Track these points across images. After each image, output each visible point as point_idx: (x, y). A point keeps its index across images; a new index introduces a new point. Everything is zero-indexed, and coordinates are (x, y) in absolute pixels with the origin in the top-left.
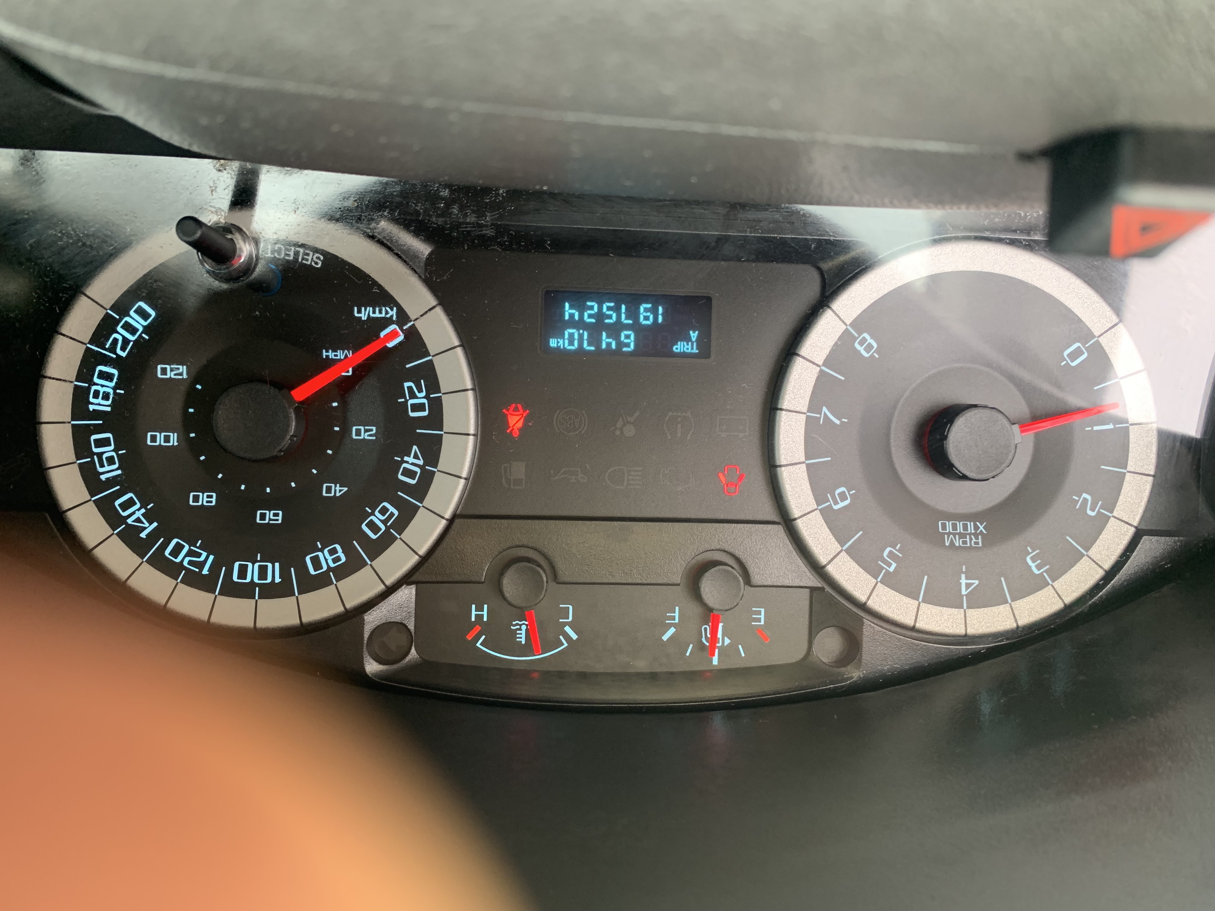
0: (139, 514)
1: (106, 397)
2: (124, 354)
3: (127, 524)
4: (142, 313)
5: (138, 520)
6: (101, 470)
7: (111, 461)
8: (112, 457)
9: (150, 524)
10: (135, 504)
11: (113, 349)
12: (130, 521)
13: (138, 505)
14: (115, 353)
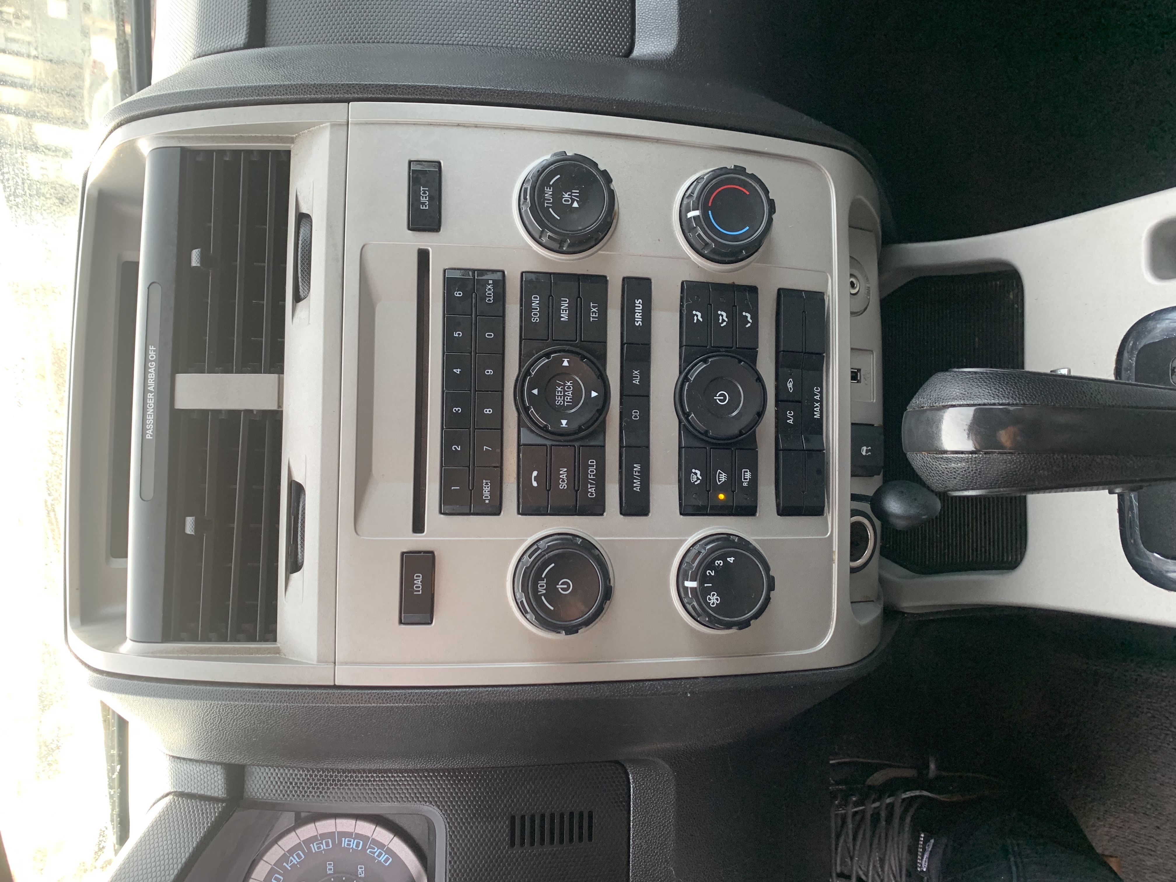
0: (294, 861)
1: (349, 845)
2: (368, 852)
3: (290, 857)
4: (386, 860)
5: (292, 861)
6: (315, 844)
7: (319, 848)
8: (321, 848)
9: (290, 867)
10: (299, 859)
11: (370, 847)
12: (291, 858)
13: (298, 860)
14: (368, 849)
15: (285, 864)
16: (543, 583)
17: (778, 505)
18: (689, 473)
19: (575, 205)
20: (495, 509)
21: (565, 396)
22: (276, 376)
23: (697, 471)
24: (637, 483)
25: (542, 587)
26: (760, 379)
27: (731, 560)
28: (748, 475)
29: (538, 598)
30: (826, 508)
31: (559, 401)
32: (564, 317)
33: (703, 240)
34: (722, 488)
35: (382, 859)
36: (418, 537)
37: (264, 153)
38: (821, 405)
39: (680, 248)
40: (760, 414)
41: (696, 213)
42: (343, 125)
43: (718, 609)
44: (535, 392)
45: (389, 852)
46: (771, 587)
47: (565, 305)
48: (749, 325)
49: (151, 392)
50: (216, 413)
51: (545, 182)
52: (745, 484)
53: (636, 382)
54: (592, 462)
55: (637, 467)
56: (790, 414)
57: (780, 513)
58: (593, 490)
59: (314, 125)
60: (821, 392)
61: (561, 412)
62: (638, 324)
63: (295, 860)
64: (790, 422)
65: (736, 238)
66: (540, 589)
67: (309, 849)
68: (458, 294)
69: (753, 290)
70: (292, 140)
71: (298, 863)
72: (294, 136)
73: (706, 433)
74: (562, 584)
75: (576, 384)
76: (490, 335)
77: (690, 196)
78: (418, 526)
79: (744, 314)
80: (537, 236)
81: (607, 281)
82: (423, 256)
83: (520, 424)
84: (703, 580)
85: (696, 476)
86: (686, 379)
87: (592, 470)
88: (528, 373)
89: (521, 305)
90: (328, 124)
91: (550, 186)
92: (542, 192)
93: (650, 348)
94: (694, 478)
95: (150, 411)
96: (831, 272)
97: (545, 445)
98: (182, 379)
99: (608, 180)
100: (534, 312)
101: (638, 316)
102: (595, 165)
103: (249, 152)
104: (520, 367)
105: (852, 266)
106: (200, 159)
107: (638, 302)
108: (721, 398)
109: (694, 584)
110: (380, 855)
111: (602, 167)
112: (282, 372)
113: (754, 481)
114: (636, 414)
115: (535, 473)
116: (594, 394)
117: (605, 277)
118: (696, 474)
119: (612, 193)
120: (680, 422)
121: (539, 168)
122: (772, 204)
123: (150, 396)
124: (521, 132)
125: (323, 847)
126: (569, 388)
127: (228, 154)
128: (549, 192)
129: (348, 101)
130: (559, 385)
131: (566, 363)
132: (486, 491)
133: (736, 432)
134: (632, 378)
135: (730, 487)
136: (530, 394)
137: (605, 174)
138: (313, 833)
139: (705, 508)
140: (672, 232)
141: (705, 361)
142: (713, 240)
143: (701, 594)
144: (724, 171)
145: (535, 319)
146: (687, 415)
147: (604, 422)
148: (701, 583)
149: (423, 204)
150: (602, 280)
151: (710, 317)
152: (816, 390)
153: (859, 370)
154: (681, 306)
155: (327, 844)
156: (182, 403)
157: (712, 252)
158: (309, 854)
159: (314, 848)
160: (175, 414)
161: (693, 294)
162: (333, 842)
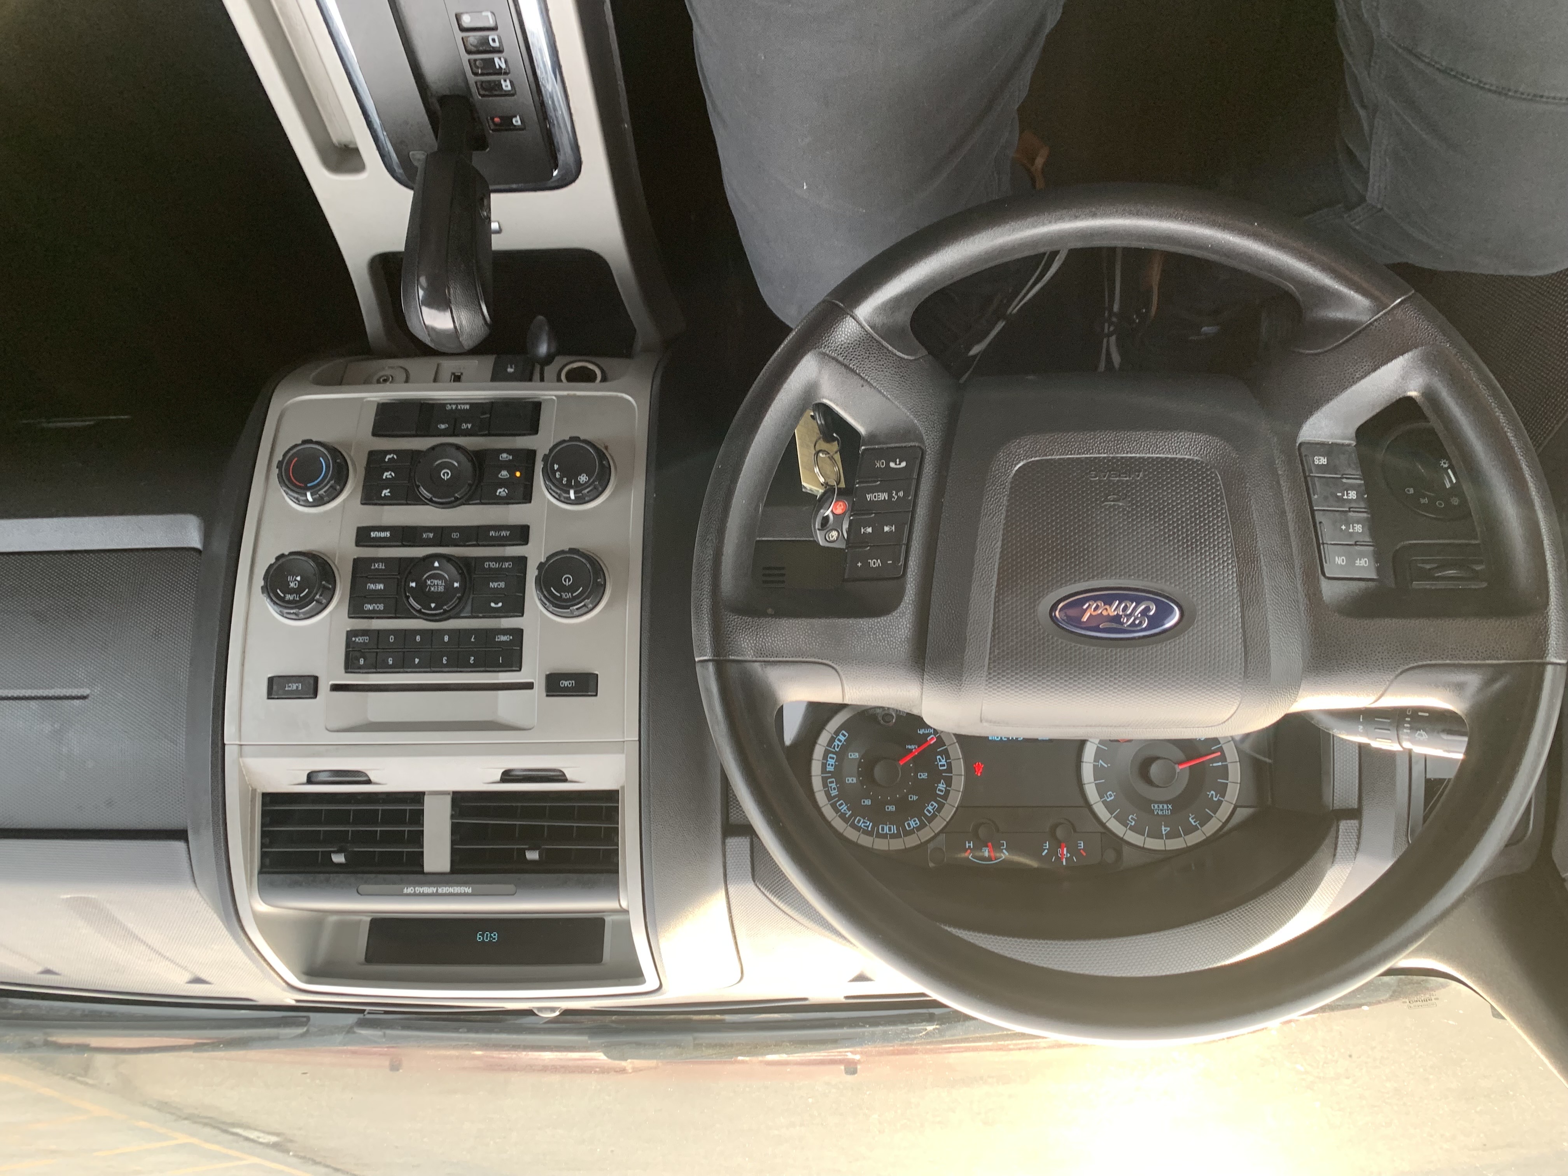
1: (832, 766)
2: (837, 750)
3: (841, 812)
4: (844, 735)
5: (845, 810)
7: (835, 789)
8: (835, 787)
9: (849, 812)
10: (844, 804)
11: (834, 748)
14: (835, 750)
15: (847, 816)
16: (563, 595)
17: (530, 434)
18: (500, 497)
19: (299, 578)
20: (518, 634)
21: (437, 585)
22: (426, 797)
23: (498, 491)
24: (503, 533)
25: (567, 595)
26: (433, 448)
27: (556, 467)
28: (504, 455)
29: (574, 598)
30: (536, 400)
31: (441, 589)
32: (381, 586)
33: (328, 490)
34: (512, 474)
35: (843, 738)
36: (536, 686)
37: (264, 814)
38: (460, 404)
39: (336, 507)
40: (458, 447)
41: (309, 494)
42: (241, 749)
43: (589, 476)
44: (433, 605)
45: (837, 733)
46: (577, 439)
47: (372, 586)
48: (395, 457)
49: (437, 890)
50: (453, 843)
51: (282, 599)
52: (511, 457)
53: (431, 535)
54: (486, 565)
55: (492, 533)
56: (464, 426)
57: (536, 432)
58: (507, 564)
59: (241, 771)
60: (450, 404)
61: (449, 586)
62: (388, 534)
63: (844, 808)
64: (469, 426)
65: (328, 467)
66: (568, 597)
67: (835, 797)
68: (362, 662)
69: (371, 454)
70: (254, 791)
71: (846, 805)
72: (251, 789)
73: (470, 485)
74: (565, 581)
75: (429, 578)
76: (392, 639)
77: (297, 499)
78: (529, 686)
79: (386, 460)
80: (321, 607)
81: (358, 558)
82: (336, 688)
83: (457, 616)
84: (569, 486)
85: (502, 492)
86: (431, 500)
87: (494, 565)
88: (419, 611)
89: (373, 618)
90: (240, 759)
91: (285, 596)
92: (289, 602)
93: (407, 527)
94: (504, 494)
95: (451, 890)
96: (363, 398)
97: (473, 599)
98: (427, 868)
99: (282, 556)
100: (376, 608)
101: (383, 535)
102: (271, 566)
103: (263, 825)
104: (416, 617)
105: (371, 383)
106: (267, 861)
107: (373, 535)
108: (446, 475)
109: (572, 492)
110: (840, 741)
111: (273, 561)
112: (423, 794)
113: (508, 451)
114: (455, 535)
115: (493, 605)
116: (436, 564)
117: (355, 560)
118: (500, 492)
119: (291, 554)
120: (464, 504)
121: (272, 604)
122: (305, 442)
123: (440, 891)
124: (249, 621)
125: (834, 785)
126: (432, 582)
127: (264, 841)
128: (289, 597)
129: (224, 745)
130: (430, 589)
131: (413, 585)
132: (504, 638)
133: (470, 464)
134: (428, 539)
135: (511, 469)
136: (435, 609)
137: (278, 558)
138: (823, 793)
139: (526, 486)
140: (326, 512)
141: (418, 487)
142: (328, 482)
143: (578, 488)
144: (280, 476)
145: (381, 607)
146: (457, 499)
147: (458, 558)
148: (572, 487)
149: (297, 687)
150: (357, 562)
151: (388, 484)
152: (449, 407)
153: (453, 374)
154: (380, 504)
155: (832, 782)
156: (446, 867)
157: (339, 484)
158: (839, 797)
159: (834, 793)
160: (454, 870)
161: (370, 497)
162: (830, 777)
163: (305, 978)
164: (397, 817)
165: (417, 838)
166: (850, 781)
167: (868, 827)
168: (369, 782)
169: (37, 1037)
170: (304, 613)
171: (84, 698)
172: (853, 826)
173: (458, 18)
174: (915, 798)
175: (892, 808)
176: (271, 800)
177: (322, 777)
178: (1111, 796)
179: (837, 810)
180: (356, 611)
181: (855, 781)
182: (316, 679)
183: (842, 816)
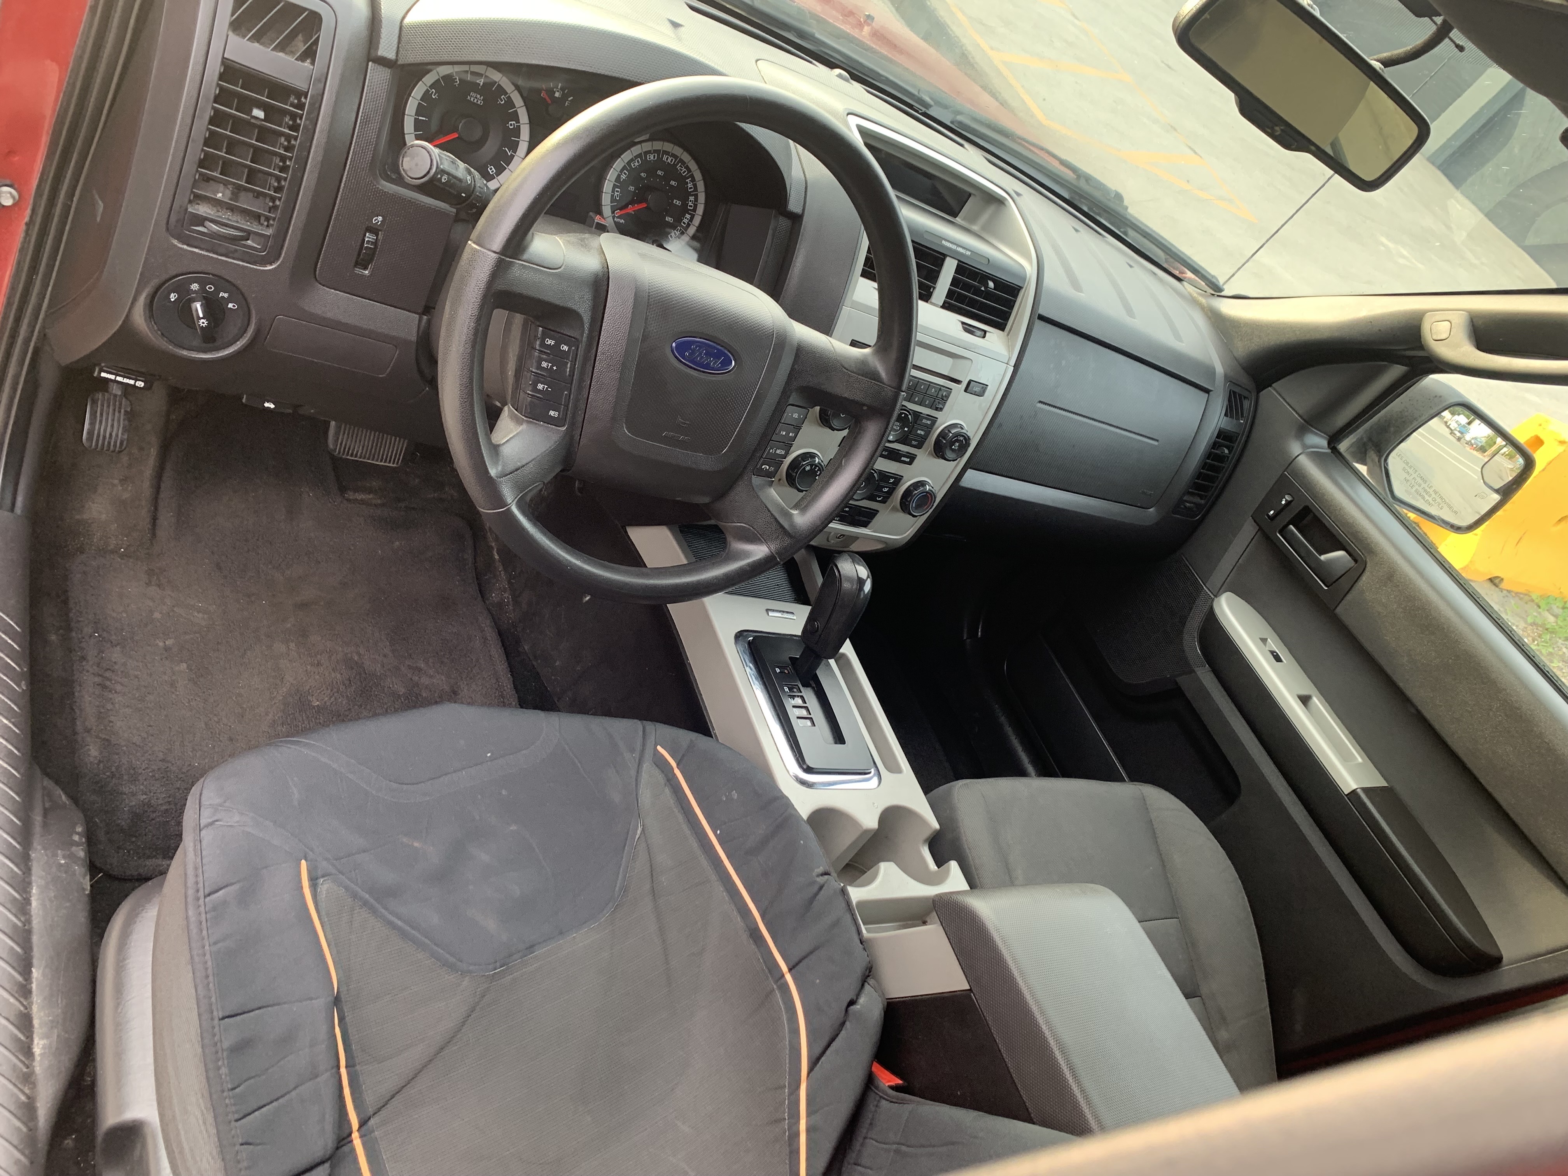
3: (692, 183)
15: (690, 179)
19: (953, 447)
22: (941, 304)
32: (919, 431)
33: (915, 489)
37: (1007, 319)
39: (916, 478)
41: (927, 489)
47: (922, 432)
48: (877, 498)
49: (954, 246)
50: (941, 273)
51: (965, 438)
59: (1011, 348)
62: (903, 459)
63: (690, 185)
67: (693, 195)
68: (943, 393)
69: (886, 503)
70: (1010, 335)
71: (688, 187)
72: (1011, 337)
75: (898, 431)
76: (927, 402)
79: (881, 498)
80: (948, 428)
81: (920, 449)
82: (957, 382)
89: (929, 415)
92: (960, 436)
93: (893, 460)
95: (950, 244)
98: (956, 263)
100: (926, 420)
103: (1011, 313)
104: (913, 411)
107: (907, 460)
110: (675, 233)
112: (943, 307)
117: (922, 449)
119: (948, 460)
124: (981, 424)
125: (690, 204)
128: (962, 438)
129: (1014, 367)
130: (901, 425)
131: (906, 429)
138: (699, 201)
140: (922, 477)
142: (913, 492)
144: (934, 502)
145: (924, 420)
149: (974, 388)
150: (922, 447)
151: (888, 485)
154: (897, 475)
155: (690, 206)
156: (948, 260)
157: (910, 490)
158: (690, 194)
159: (692, 198)
160: (945, 256)
161: (898, 479)
162: (690, 210)
163: (1006, 203)
164: (961, 299)
165: (955, 282)
166: (678, 202)
167: (680, 166)
168: (963, 323)
169: (1082, 184)
170: (957, 427)
171: (1040, 402)
172: (689, 170)
173: (813, 724)
174: (642, 174)
175: (659, 173)
176: (1001, 327)
177: (979, 333)
178: (511, 125)
179: (695, 186)
180: (934, 420)
181: (675, 201)
182: (966, 391)
183: (693, 180)
